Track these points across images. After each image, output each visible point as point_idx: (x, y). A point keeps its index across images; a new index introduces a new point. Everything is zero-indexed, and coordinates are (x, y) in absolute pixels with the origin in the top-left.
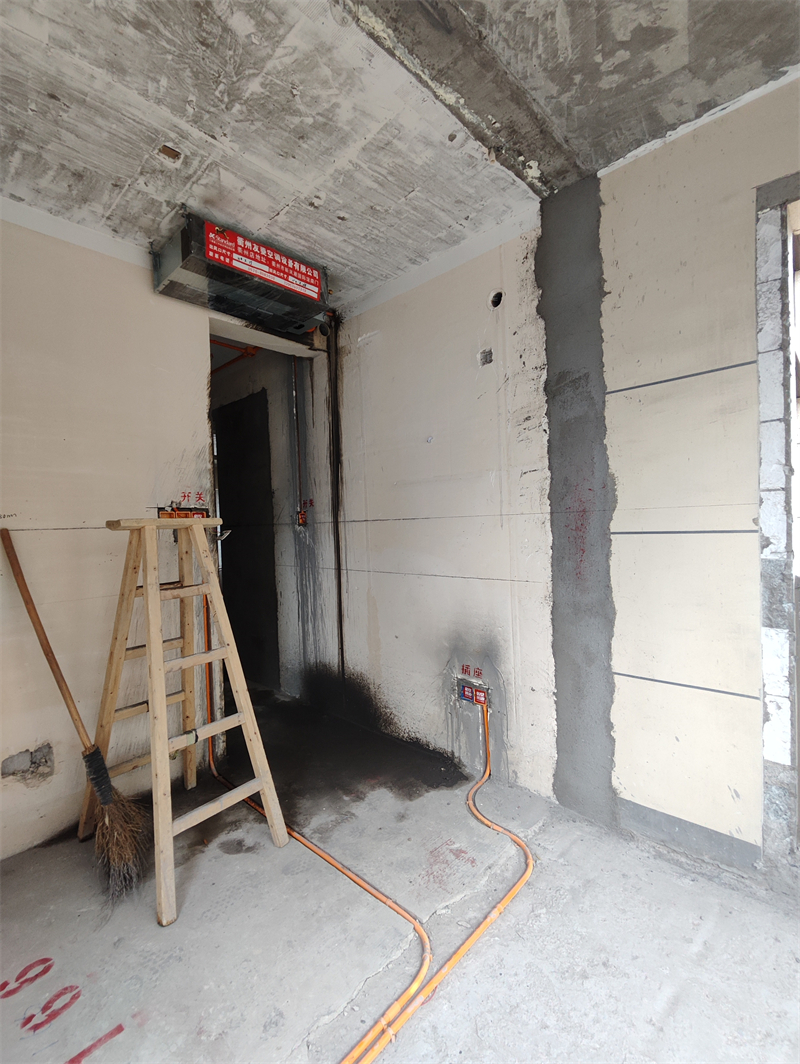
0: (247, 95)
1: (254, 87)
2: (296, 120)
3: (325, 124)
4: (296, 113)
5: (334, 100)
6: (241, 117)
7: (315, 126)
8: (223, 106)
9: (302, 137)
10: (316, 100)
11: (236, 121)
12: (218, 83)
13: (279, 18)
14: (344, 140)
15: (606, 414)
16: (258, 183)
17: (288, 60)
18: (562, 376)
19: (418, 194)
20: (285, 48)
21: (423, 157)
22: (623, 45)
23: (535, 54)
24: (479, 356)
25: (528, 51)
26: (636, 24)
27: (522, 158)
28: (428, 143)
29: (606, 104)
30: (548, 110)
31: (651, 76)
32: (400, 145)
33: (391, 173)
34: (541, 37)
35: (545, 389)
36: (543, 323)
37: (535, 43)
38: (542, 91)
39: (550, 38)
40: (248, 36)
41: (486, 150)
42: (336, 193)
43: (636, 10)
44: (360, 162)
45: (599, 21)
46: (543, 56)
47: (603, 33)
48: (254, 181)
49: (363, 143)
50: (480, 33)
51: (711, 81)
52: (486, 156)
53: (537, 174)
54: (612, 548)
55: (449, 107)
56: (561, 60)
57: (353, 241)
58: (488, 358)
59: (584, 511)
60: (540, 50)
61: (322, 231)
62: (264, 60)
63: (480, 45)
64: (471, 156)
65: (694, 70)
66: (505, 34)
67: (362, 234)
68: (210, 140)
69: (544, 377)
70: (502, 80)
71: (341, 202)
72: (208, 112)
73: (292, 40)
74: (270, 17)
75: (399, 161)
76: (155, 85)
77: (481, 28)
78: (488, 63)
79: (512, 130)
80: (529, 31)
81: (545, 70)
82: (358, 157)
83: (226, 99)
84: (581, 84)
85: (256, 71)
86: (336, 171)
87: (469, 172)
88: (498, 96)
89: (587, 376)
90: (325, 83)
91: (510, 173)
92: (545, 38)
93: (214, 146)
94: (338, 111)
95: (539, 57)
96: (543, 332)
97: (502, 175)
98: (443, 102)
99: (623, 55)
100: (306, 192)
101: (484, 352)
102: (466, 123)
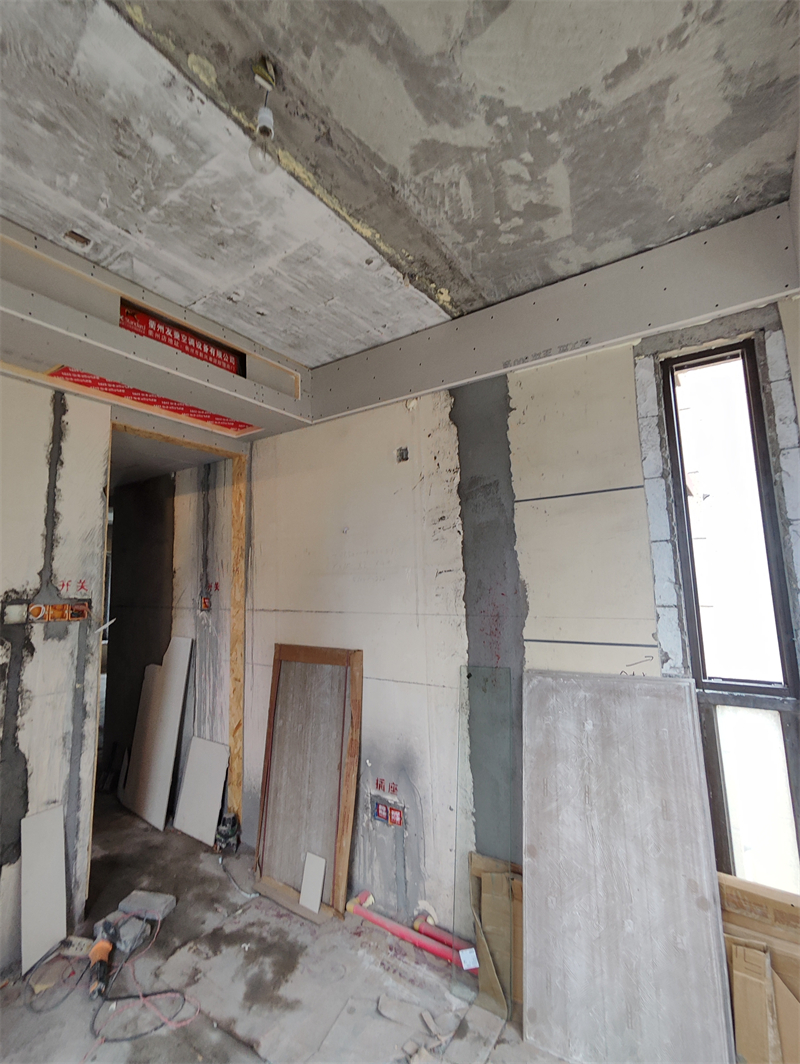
0: (165, 202)
1: (174, 196)
2: (217, 230)
3: (246, 237)
4: (216, 224)
5: (255, 219)
6: (157, 219)
7: (235, 236)
8: (140, 208)
9: (222, 244)
10: (237, 217)
11: (153, 222)
12: (134, 187)
13: (201, 147)
14: (264, 251)
15: (515, 522)
16: (175, 276)
17: (208, 181)
18: (474, 481)
19: (337, 302)
20: (206, 171)
21: (341, 274)
22: (518, 214)
23: (442, 211)
24: (395, 453)
25: (435, 207)
26: (527, 200)
27: (433, 285)
28: (347, 264)
29: (504, 254)
30: (456, 253)
31: (542, 239)
32: (320, 262)
33: (311, 283)
34: (447, 200)
35: (458, 491)
36: (456, 429)
37: (442, 203)
38: (450, 239)
39: (456, 201)
40: (169, 156)
41: (401, 276)
42: (254, 292)
43: (527, 190)
44: (279, 270)
45: (496, 194)
46: (449, 213)
47: (500, 203)
48: (171, 274)
49: (283, 255)
50: (393, 189)
51: (591, 249)
52: (401, 279)
53: (449, 299)
54: (526, 656)
55: (365, 238)
56: (465, 217)
57: (272, 334)
58: (403, 456)
59: (498, 615)
60: (447, 208)
61: (241, 322)
62: (184, 178)
63: (393, 197)
64: (386, 278)
65: (576, 238)
66: (416, 192)
67: (282, 329)
68: (124, 233)
69: (457, 480)
70: (413, 224)
71: (261, 300)
72: (123, 210)
73: (212, 165)
74: (191, 144)
75: (319, 274)
76: (64, 178)
77: (394, 185)
78: (401, 211)
79: (424, 264)
80: (436, 193)
81: (452, 223)
82: (278, 266)
83: (142, 202)
84: (483, 237)
85: (175, 185)
86: (256, 274)
87: (386, 291)
88: (411, 237)
89: (496, 483)
90: (246, 205)
91: (423, 295)
92: (451, 200)
93: (128, 239)
94: (258, 228)
95: (446, 213)
96: (456, 437)
97: (416, 296)
98: (361, 235)
99: (517, 221)
100: (223, 288)
101: (400, 449)
102: (381, 252)
